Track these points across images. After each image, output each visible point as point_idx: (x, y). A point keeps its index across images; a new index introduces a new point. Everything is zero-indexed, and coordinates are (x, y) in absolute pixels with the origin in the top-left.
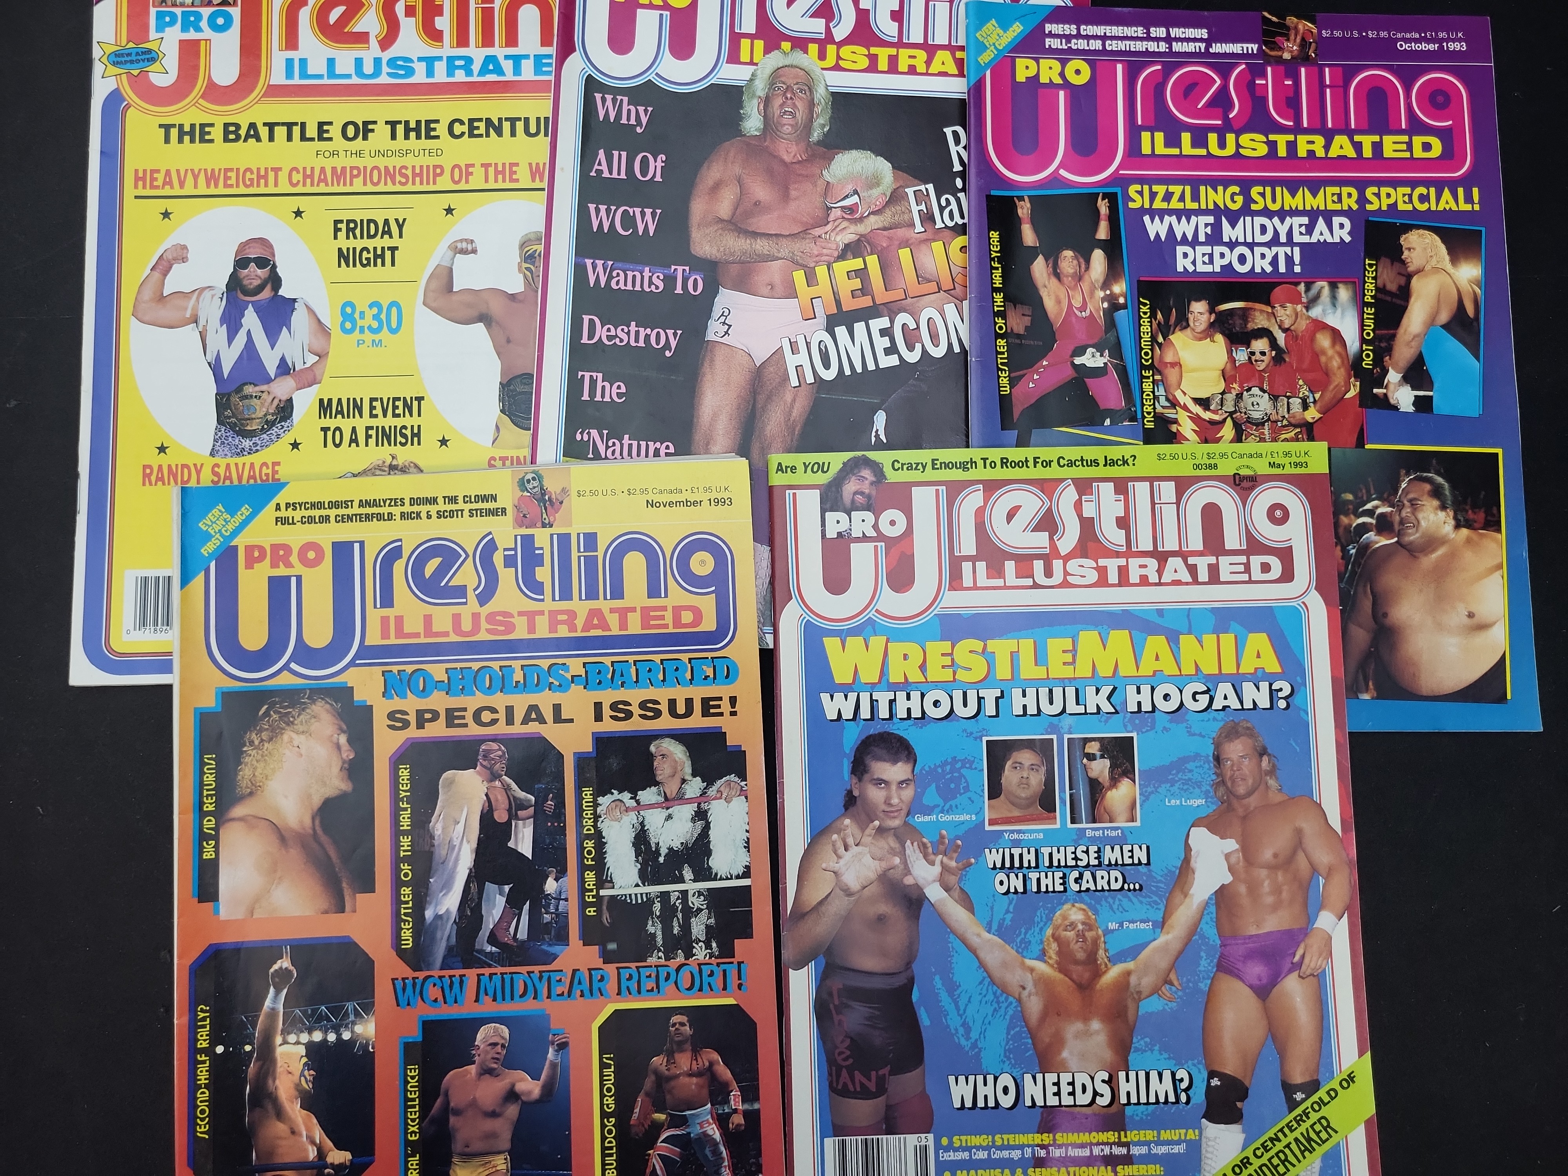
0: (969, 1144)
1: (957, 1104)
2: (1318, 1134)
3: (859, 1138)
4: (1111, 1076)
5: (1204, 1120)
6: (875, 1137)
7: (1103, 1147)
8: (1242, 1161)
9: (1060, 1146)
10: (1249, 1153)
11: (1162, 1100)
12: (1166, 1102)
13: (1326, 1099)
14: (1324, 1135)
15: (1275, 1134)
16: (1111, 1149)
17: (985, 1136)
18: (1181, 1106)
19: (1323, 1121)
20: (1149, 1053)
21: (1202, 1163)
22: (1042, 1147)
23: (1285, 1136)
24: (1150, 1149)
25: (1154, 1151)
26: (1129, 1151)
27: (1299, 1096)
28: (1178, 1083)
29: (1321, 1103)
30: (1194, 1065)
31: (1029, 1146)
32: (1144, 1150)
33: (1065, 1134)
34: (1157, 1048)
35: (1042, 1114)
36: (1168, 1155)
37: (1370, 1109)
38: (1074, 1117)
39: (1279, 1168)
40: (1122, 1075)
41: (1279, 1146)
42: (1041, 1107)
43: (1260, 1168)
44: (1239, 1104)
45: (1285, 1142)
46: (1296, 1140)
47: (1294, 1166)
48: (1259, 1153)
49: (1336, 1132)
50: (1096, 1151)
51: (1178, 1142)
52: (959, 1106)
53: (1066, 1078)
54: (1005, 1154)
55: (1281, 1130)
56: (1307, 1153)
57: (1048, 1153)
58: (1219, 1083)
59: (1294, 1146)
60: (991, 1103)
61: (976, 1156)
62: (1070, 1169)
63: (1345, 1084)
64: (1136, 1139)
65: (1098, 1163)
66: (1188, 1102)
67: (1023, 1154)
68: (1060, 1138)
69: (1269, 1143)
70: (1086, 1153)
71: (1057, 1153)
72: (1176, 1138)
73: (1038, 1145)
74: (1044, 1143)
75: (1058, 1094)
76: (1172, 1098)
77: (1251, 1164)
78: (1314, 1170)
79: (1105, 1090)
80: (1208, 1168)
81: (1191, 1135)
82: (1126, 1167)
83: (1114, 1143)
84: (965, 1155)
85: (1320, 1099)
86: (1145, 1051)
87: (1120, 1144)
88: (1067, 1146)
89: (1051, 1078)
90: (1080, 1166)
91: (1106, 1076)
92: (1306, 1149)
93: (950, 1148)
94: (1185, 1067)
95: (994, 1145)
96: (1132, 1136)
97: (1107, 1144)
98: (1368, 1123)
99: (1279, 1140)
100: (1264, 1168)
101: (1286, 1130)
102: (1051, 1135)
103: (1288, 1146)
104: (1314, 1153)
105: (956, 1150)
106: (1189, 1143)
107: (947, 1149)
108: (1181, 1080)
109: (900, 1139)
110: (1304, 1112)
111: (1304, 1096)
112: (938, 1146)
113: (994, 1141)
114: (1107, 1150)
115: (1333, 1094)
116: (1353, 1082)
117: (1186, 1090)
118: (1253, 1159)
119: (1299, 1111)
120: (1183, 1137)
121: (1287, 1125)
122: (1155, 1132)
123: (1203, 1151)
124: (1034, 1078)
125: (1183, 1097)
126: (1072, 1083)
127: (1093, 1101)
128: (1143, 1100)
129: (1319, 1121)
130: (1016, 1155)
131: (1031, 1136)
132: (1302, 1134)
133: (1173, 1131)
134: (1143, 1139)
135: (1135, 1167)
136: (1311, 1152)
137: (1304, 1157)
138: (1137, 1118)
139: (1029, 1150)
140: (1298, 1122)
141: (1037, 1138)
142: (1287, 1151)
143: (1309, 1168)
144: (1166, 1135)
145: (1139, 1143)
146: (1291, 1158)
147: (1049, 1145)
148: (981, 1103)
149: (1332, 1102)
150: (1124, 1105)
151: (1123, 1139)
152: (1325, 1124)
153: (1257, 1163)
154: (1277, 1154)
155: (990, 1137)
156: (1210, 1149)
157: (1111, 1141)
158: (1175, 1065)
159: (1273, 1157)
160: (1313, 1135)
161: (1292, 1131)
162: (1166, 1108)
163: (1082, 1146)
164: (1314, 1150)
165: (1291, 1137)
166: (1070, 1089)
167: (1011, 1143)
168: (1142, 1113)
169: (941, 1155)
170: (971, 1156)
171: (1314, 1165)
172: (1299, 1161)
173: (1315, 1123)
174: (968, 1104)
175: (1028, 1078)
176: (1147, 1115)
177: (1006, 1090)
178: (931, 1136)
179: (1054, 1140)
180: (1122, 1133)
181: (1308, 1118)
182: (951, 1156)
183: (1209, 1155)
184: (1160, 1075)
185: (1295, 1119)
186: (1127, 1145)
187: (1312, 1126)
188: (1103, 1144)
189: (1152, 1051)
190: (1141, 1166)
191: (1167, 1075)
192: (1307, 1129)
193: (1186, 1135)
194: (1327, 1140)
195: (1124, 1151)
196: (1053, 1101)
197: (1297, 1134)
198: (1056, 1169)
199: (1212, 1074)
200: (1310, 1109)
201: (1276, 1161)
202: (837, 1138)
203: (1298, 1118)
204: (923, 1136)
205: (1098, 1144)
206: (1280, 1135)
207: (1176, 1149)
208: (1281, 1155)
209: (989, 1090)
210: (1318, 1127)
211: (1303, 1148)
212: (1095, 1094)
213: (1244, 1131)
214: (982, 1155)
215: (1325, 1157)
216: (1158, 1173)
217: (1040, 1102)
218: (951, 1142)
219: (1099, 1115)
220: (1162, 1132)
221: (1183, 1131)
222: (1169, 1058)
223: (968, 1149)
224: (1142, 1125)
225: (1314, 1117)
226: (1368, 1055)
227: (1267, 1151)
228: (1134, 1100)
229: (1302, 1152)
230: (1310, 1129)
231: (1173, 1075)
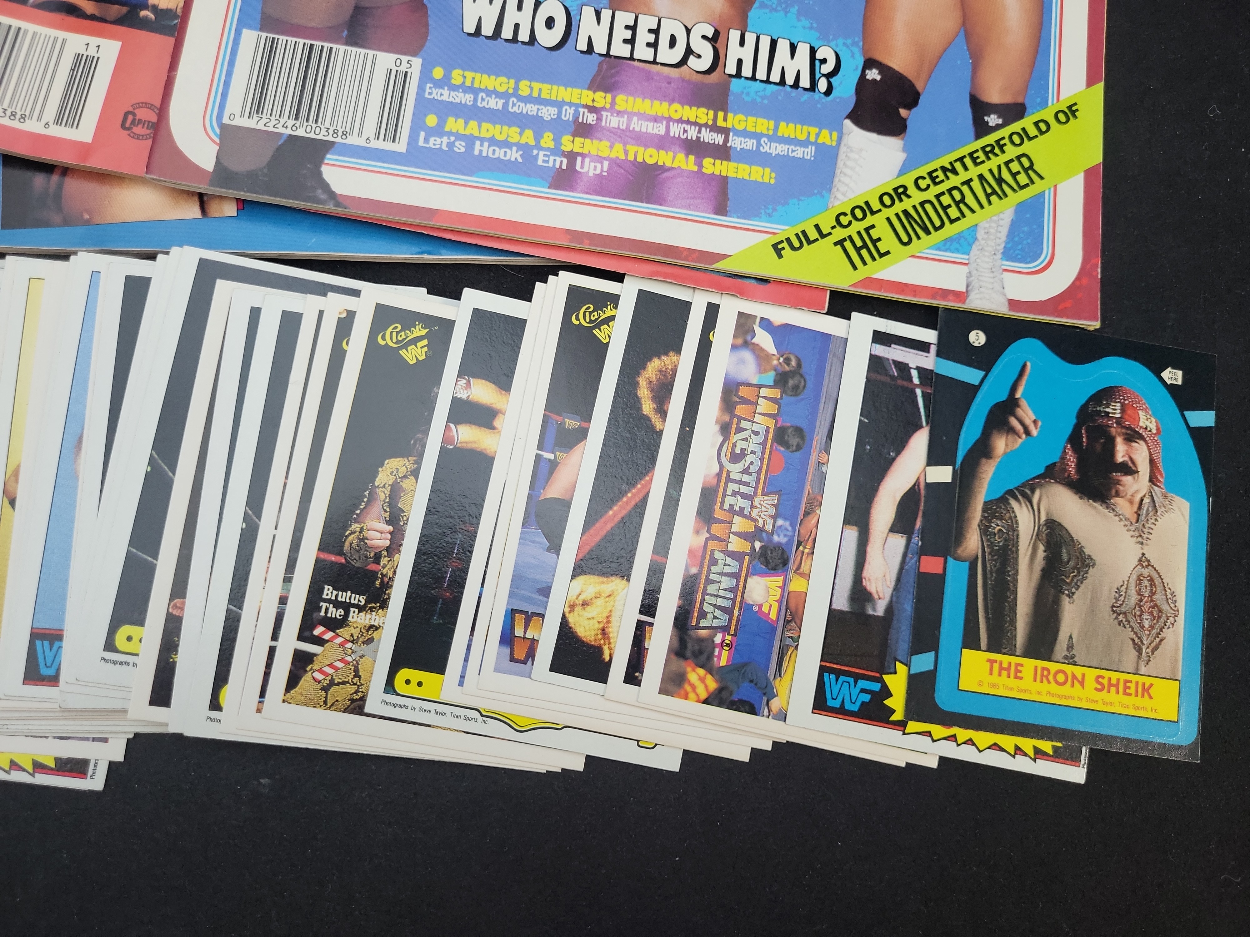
0: (476, 85)
1: (470, 28)
2: (1014, 175)
3: (301, 41)
4: (717, 33)
5: (848, 123)
6: (327, 45)
7: (687, 127)
8: (895, 190)
9: (619, 113)
10: (908, 180)
11: (790, 80)
12: (796, 85)
13: (1033, 131)
14: (1022, 179)
15: (951, 163)
16: (700, 132)
17: (503, 79)
18: (816, 96)
19: (1024, 160)
20: (782, 13)
21: (836, 180)
22: (592, 109)
23: (966, 168)
24: (759, 144)
25: (765, 149)
26: (726, 140)
27: (993, 120)
28: (817, 63)
29: (1024, 135)
30: (845, 44)
31: (571, 104)
32: (750, 144)
33: (631, 99)
34: (794, 10)
35: (600, 64)
36: (786, 158)
37: (1096, 156)
38: (649, 77)
39: (949, 210)
40: (735, 35)
41: (955, 180)
42: (600, 55)
43: (922, 204)
44: (903, 112)
45: (964, 176)
46: (981, 177)
47: (973, 211)
48: (923, 184)
49: (1042, 178)
50: (676, 130)
51: (805, 143)
52: (472, 31)
53: (646, 22)
54: (531, 109)
55: (961, 160)
56: (994, 198)
57: (599, 119)
58: (878, 78)
59: (976, 185)
60: (524, 36)
61: (484, 104)
62: (628, 147)
63: (1062, 117)
64: (740, 127)
65: (677, 148)
66: (828, 92)
67: (559, 114)
68: (622, 101)
69: (940, 173)
70: (660, 129)
71: (612, 121)
72: (802, 137)
73: (586, 106)
74: (596, 104)
75: (631, 42)
76: (805, 82)
77: (909, 197)
78: (1001, 223)
79: (706, 51)
80: (843, 188)
81: (826, 137)
82: (718, 162)
83: (706, 125)
84: (468, 99)
85: (1024, 129)
86: (775, 10)
87: (714, 128)
88: (631, 115)
89: (624, 18)
90: (646, 146)
91: (710, 34)
92: (994, 192)
93: (445, 82)
94: (833, 44)
95: (516, 94)
96: (735, 121)
97: (695, 124)
98: (1089, 173)
99: (954, 172)
100: (928, 206)
101: (968, 161)
102: (609, 96)
103: (968, 183)
104: (1005, 200)
105: (454, 88)
106: (821, 148)
107: (439, 84)
108: (824, 61)
109: (366, 56)
110: (998, 142)
111: (1000, 121)
112: (426, 76)
113: (516, 88)
114: (692, 133)
115: (1043, 128)
116: (1075, 117)
117: (829, 76)
118: (912, 190)
119: (990, 139)
120: (812, 139)
121: (971, 155)
122: (772, 123)
123: (840, 164)
124: (598, 14)
125: (823, 85)
126: (656, 32)
127: (683, 62)
128: (761, 74)
129: (1018, 158)
130: (548, 113)
131: (577, 91)
132: (991, 171)
133: (799, 127)
134: (750, 128)
135: (732, 165)
136: (1001, 198)
137: (990, 203)
138: (747, 99)
139: (571, 111)
140: (986, 154)
141: (587, 97)
142: (965, 189)
143: (995, 218)
144: (786, 129)
145: (744, 133)
146: (970, 199)
147: (603, 109)
148: (507, 33)
149: (1041, 138)
150: (731, 76)
151: (720, 123)
152: (1027, 164)
153: (917, 197)
154: (950, 191)
155: (512, 82)
156: (849, 163)
157: (702, 121)
158: (818, 38)
159: (943, 193)
160: (1006, 175)
161: (976, 164)
162: (794, 93)
163: (656, 119)
164: (1006, 196)
165: (974, 172)
166: (651, 38)
167: (544, 95)
168: (757, 92)
169: (428, 90)
170: (475, 100)
171: (1002, 216)
172: (982, 207)
173: (1011, 161)
174: (488, 30)
175: (588, 13)
176: (763, 97)
177: (550, 23)
178: (417, 62)
179: (613, 103)
180: (721, 114)
181: (1003, 152)
182: (446, 95)
183: (848, 171)
184: (793, 49)
185: (983, 148)
186: (725, 131)
187: (1007, 163)
188: (688, 122)
189: (786, 13)
190: (741, 166)
191: (803, 51)
192: (999, 166)
193: (818, 135)
194: (1027, 185)
195: (719, 139)
196: (620, 49)
197: (983, 169)
198: (608, 144)
199: (870, 63)
200: (1006, 141)
201: (946, 200)
202: (264, 35)
203: (988, 149)
204: (405, 58)
205: (680, 121)
206: (958, 165)
207: (799, 152)
208: (956, 193)
209: (524, 18)
210: (1015, 167)
211: (989, 191)
212: (689, 51)
213: (905, 149)
214: (494, 103)
215: (1020, 207)
216: (766, 180)
217: (600, 47)
218: (447, 77)
219: (689, 82)
220: (783, 125)
221: (814, 130)
222: (811, 28)
223: (473, 90)
224: (751, 109)
225: (1011, 152)
226: (1100, 88)
227: (936, 184)
228: (747, 71)
229: (988, 196)
230: (1004, 169)
231: (813, 51)
